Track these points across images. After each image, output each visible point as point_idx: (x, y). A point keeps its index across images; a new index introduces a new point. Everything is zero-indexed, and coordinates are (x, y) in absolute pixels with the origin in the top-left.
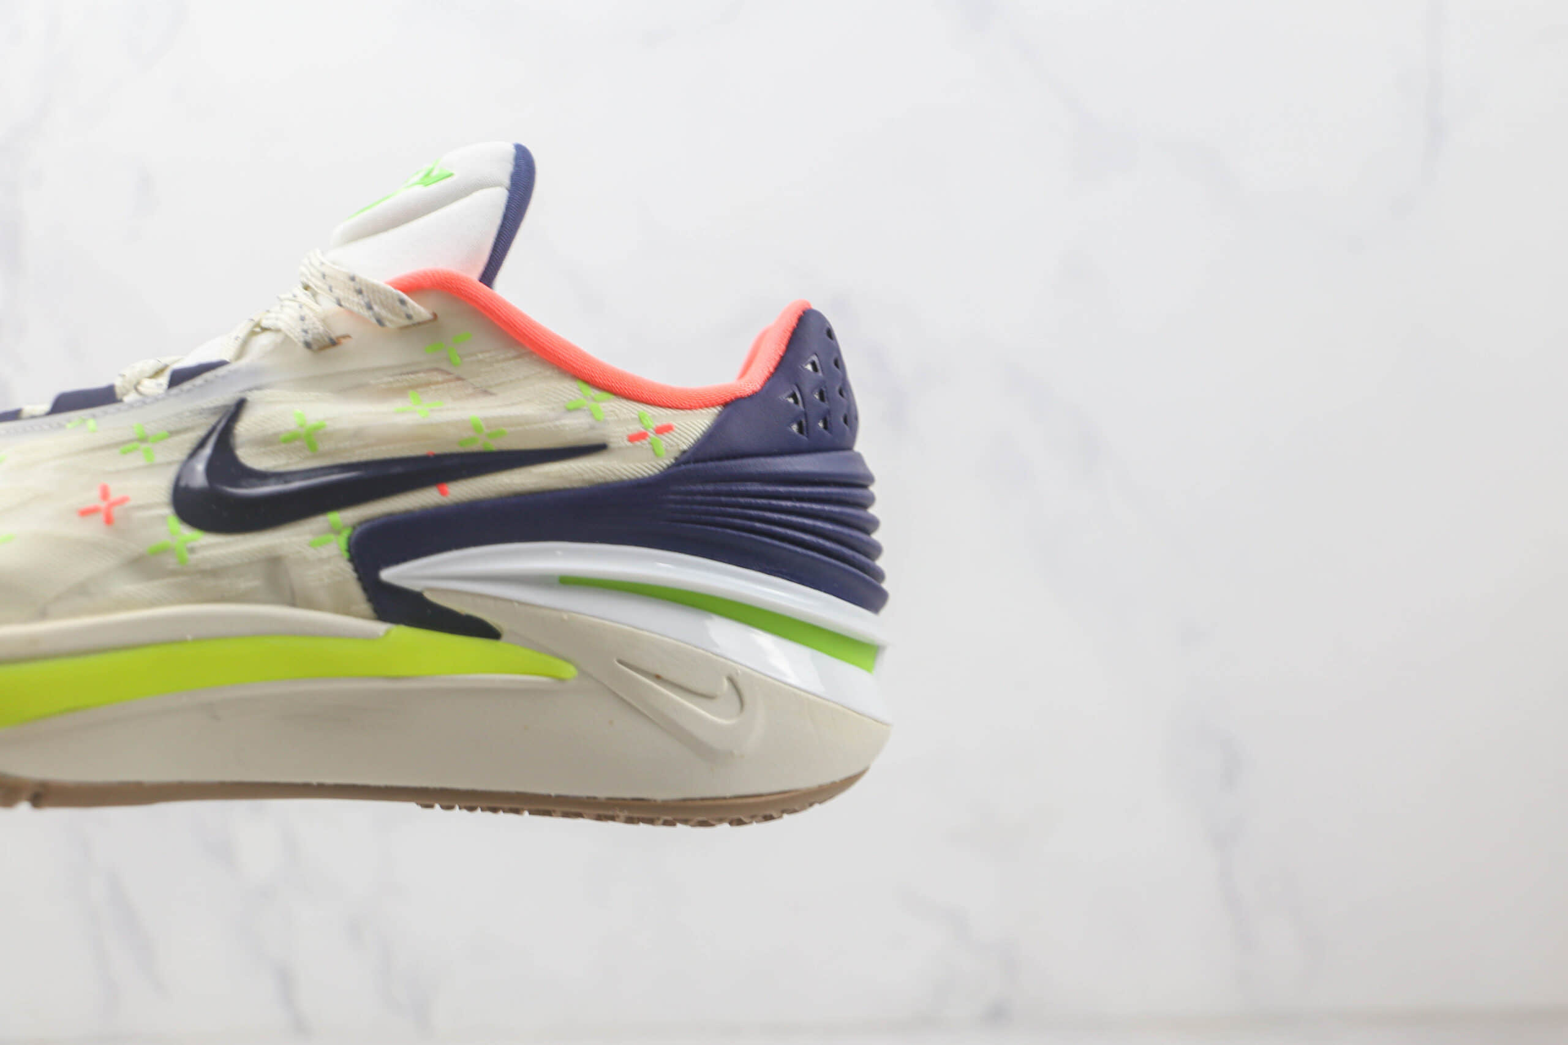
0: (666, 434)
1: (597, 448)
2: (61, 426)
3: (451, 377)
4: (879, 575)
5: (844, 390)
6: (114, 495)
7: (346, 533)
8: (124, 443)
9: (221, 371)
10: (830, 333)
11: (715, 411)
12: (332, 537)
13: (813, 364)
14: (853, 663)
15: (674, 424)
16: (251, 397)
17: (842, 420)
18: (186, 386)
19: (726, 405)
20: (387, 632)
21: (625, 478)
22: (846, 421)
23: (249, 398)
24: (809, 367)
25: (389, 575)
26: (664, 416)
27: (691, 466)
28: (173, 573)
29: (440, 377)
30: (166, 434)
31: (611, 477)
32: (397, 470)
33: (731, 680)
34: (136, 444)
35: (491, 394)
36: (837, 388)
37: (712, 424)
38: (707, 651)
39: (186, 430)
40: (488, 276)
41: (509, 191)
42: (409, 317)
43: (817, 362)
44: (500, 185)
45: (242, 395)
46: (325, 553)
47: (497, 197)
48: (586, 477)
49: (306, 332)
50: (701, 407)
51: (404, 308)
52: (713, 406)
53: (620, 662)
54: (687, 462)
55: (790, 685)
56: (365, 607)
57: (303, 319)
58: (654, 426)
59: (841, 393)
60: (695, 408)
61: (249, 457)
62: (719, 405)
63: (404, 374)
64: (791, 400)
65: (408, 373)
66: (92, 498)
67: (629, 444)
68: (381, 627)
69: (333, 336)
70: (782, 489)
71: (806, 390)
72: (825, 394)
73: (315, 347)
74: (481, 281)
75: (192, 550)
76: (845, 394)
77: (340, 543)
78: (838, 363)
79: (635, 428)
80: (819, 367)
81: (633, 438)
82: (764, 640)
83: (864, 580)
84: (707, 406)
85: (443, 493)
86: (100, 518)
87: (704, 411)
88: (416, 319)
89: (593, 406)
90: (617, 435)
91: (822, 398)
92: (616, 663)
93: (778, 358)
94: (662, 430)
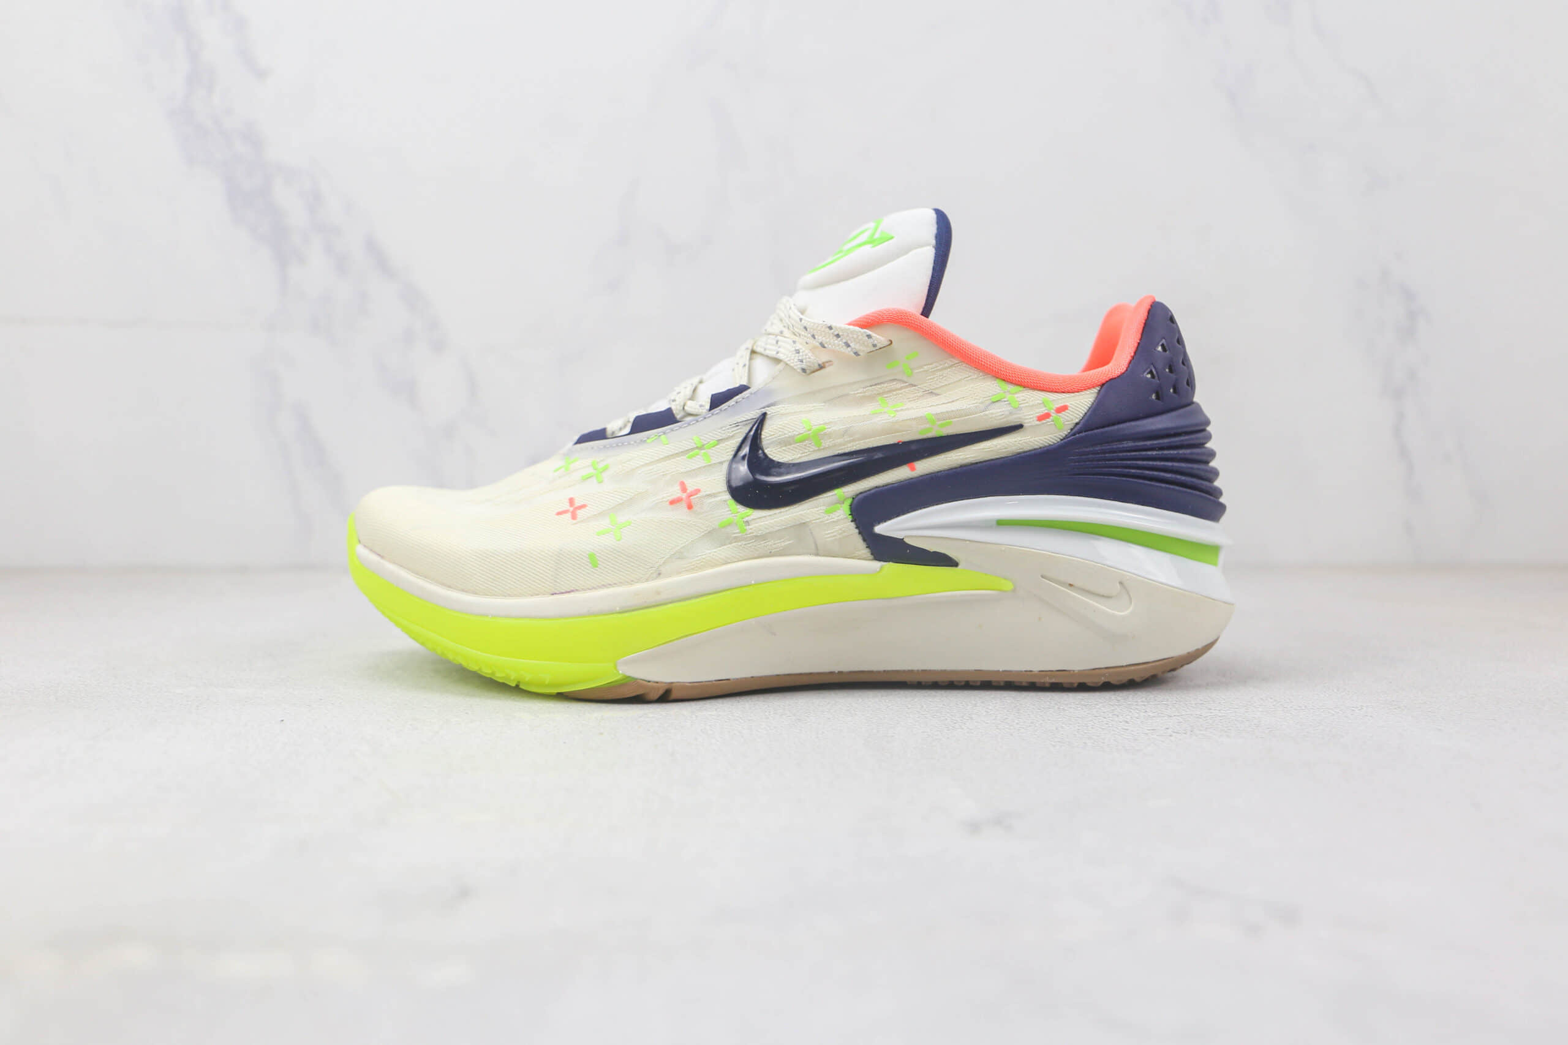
0: (1063, 413)
1: (1017, 428)
2: (643, 442)
3: (907, 384)
4: (1218, 493)
5: (1185, 361)
6: (690, 489)
7: (849, 501)
8: (688, 451)
9: (745, 394)
10: (1172, 319)
11: (1096, 390)
12: (839, 505)
13: (1163, 345)
14: (1199, 561)
15: (1068, 404)
16: (769, 411)
17: (1185, 383)
18: (724, 406)
19: (1103, 385)
20: (881, 568)
21: (1036, 447)
22: (1188, 384)
23: (768, 413)
24: (1160, 349)
25: (880, 529)
26: (1060, 399)
27: (1083, 434)
28: (737, 539)
29: (899, 385)
30: (716, 442)
31: (1027, 448)
32: (879, 455)
33: (1121, 583)
34: (697, 451)
35: (937, 395)
36: (1181, 361)
37: (1095, 401)
38: (1104, 565)
39: (728, 438)
40: (927, 311)
41: (936, 249)
42: (874, 346)
43: (1165, 345)
44: (929, 245)
45: (764, 411)
46: (835, 517)
47: (928, 254)
48: (1009, 449)
49: (802, 361)
50: (1085, 390)
51: (871, 341)
52: (1094, 387)
53: (1042, 577)
54: (1080, 432)
55: (1162, 583)
56: (865, 551)
57: (798, 352)
58: (1054, 408)
59: (1183, 363)
60: (1082, 390)
61: (774, 453)
62: (1098, 386)
63: (873, 385)
64: (1149, 376)
65: (876, 385)
66: (676, 492)
67: (1038, 423)
68: (877, 564)
69: (820, 362)
70: (1148, 443)
71: (1160, 365)
72: (1173, 368)
73: (808, 371)
74: (922, 314)
75: (747, 523)
76: (1186, 363)
77: (845, 509)
78: (1180, 341)
79: (1042, 411)
80: (1167, 348)
81: (1040, 418)
82: (1137, 551)
83: (1210, 499)
84: (1089, 388)
85: (913, 469)
86: (684, 505)
87: (1088, 392)
88: (879, 346)
89: (1009, 397)
90: (1028, 417)
91: (1171, 371)
92: (1040, 578)
93: (1136, 345)
94: (1062, 409)
